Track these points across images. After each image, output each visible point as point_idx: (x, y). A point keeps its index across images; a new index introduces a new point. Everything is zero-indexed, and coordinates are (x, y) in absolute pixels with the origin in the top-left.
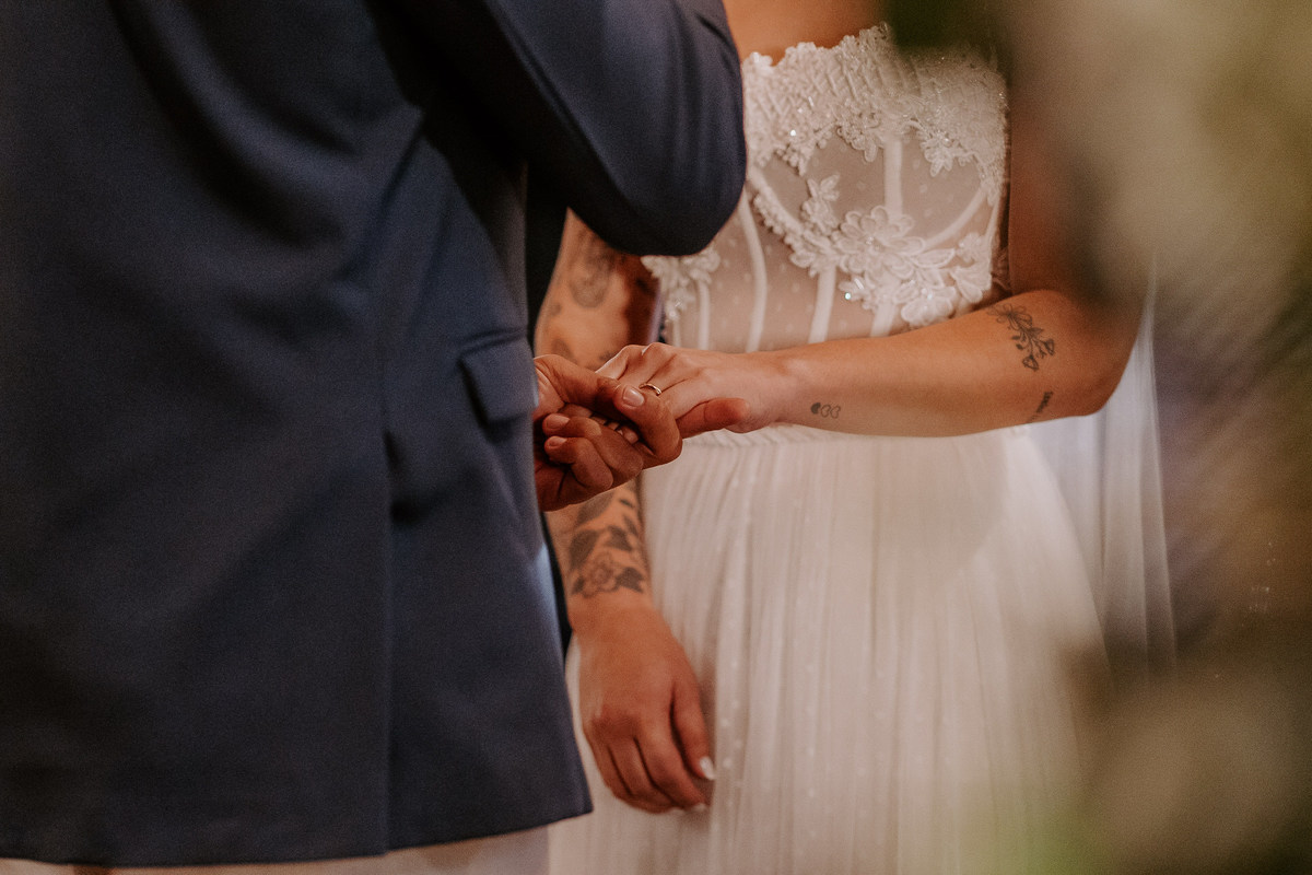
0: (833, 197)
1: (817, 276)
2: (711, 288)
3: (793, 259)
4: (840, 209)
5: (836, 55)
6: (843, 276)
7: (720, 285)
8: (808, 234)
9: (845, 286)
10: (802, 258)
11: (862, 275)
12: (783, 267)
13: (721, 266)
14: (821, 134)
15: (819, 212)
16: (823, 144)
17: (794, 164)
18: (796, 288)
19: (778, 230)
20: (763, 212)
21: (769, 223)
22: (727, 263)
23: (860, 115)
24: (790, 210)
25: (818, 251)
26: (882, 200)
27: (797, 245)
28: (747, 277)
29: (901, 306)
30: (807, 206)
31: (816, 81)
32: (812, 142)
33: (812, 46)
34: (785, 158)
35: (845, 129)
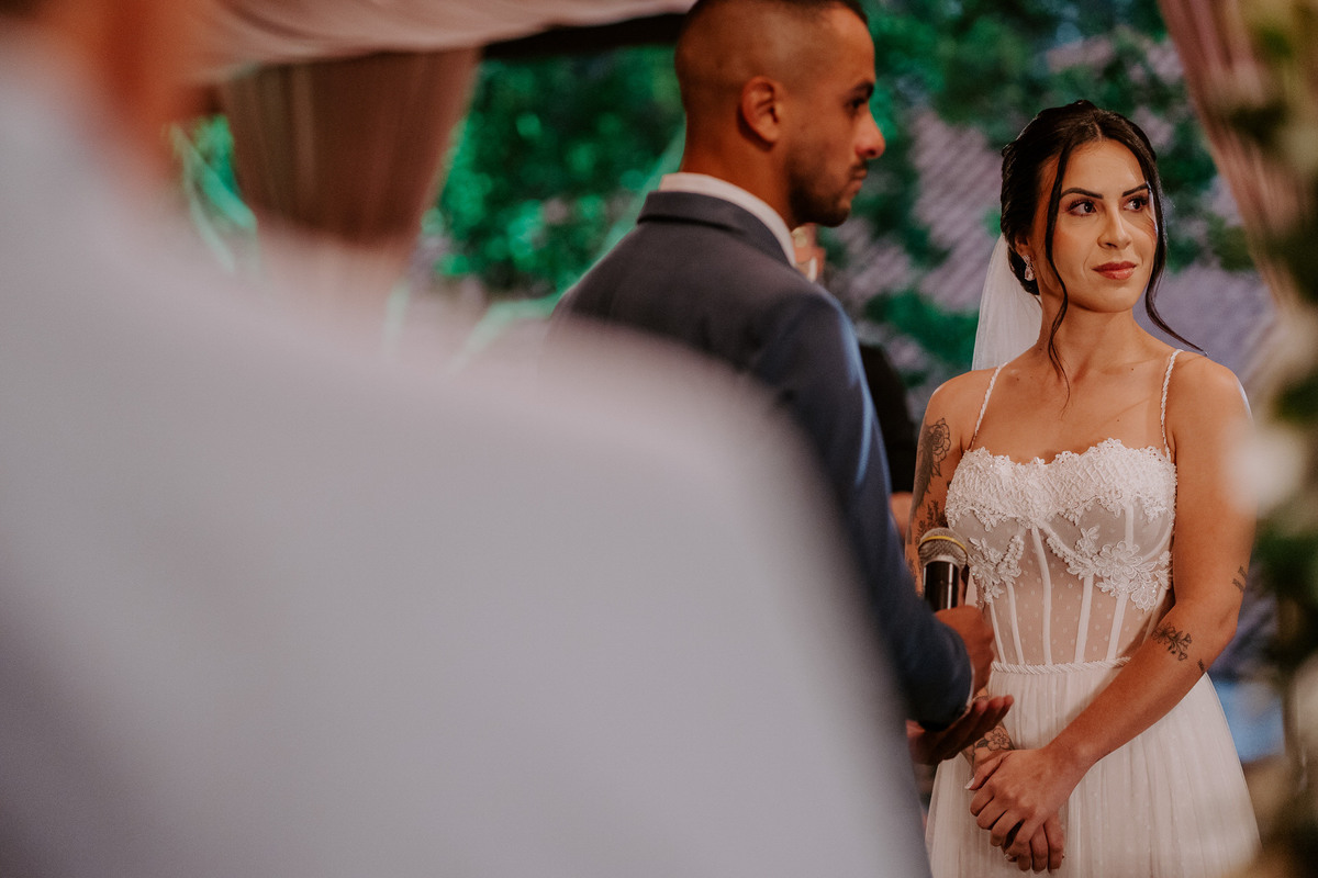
0: (1096, 537)
1: (1083, 579)
2: (1016, 587)
3: (1068, 570)
4: (1099, 544)
5: (1088, 459)
6: (1098, 579)
7: (1022, 585)
8: (1078, 557)
9: (1100, 585)
10: (1074, 569)
11: (1109, 578)
12: (1062, 575)
13: (1022, 573)
14: (1087, 503)
15: (1087, 545)
16: (1089, 509)
17: (1071, 520)
18: (1070, 586)
19: (1060, 555)
20: (1052, 546)
21: (1055, 551)
22: (1026, 573)
23: (1110, 492)
24: (1068, 545)
25: (1085, 567)
26: (1123, 538)
27: (1072, 564)
28: (1039, 580)
29: (1131, 594)
30: (1079, 542)
31: (1079, 473)
32: (1082, 508)
33: (1070, 453)
34: (1065, 517)
35: (1102, 501)
